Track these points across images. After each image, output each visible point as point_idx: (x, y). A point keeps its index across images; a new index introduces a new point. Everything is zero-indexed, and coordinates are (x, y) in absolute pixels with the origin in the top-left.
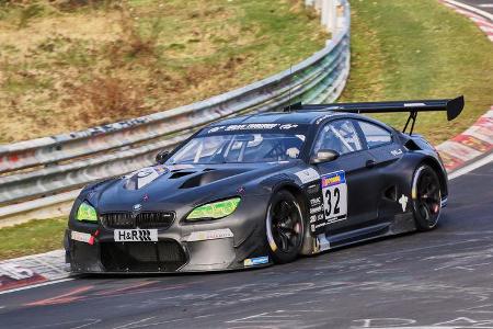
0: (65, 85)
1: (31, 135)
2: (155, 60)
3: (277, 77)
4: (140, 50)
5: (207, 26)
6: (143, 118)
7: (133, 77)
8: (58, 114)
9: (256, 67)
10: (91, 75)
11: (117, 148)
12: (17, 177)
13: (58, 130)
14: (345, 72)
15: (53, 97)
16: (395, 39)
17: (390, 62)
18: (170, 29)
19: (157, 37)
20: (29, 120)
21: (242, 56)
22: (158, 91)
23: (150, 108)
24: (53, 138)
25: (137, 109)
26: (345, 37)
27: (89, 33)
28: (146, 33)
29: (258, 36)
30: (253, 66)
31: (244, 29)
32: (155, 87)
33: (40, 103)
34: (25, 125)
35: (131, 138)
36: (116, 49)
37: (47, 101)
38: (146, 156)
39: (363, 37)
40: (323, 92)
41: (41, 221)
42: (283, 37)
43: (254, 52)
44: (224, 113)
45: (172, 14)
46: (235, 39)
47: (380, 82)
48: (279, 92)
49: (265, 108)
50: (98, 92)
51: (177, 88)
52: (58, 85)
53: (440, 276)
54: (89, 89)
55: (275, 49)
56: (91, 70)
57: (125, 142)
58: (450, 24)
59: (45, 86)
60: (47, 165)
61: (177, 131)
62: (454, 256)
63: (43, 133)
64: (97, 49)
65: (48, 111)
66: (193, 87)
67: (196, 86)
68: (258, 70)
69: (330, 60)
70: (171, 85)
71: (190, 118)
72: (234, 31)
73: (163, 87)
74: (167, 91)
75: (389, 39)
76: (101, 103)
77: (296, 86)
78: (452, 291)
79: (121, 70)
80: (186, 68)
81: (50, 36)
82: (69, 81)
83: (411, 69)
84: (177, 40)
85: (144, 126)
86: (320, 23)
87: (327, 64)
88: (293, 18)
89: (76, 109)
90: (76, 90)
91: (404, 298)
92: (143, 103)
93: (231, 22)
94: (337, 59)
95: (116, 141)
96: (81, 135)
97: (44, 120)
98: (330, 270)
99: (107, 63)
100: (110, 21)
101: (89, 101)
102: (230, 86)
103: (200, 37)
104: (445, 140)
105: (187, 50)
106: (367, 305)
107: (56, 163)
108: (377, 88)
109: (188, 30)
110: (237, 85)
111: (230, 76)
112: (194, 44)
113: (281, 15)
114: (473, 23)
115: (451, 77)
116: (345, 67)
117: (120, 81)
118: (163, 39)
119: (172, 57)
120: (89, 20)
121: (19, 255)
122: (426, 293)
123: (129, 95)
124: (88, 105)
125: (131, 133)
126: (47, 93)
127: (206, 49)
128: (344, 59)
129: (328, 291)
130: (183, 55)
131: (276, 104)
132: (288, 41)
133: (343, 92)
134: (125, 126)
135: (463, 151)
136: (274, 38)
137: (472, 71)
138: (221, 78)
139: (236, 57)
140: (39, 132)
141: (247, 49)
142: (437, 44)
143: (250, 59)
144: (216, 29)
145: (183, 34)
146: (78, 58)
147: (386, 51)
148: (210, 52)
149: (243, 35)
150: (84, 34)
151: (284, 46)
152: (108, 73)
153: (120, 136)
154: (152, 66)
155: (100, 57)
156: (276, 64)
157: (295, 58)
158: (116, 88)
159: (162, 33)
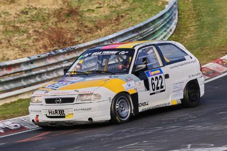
0: (34, 31)
1: (18, 57)
2: (79, 17)
3: (141, 24)
4: (72, 13)
6: (74, 47)
7: (68, 26)
8: (31, 46)
9: (131, 20)
10: (48, 26)
11: (61, 62)
12: (11, 78)
13: (32, 54)
14: (176, 21)
15: (29, 37)
16: (201, 4)
17: (198, 15)
18: (86, 2)
19: (80, 6)
20: (17, 49)
21: (123, 15)
22: (82, 33)
23: (78, 41)
24: (29, 58)
26: (175, 3)
27: (46, 5)
28: (75, 5)
29: (131, 4)
30: (129, 19)
31: (123, 1)
32: (80, 31)
33: (22, 40)
34: (15, 51)
35: (68, 57)
36: (60, 12)
37: (25, 39)
39: (184, 3)
40: (165, 31)
41: (24, 100)
42: (144, 4)
43: (129, 12)
46: (120, 6)
47: (193, 25)
48: (142, 32)
50: (51, 34)
51: (91, 31)
52: (31, 32)
53: (225, 122)
54: (47, 33)
55: (140, 10)
56: (48, 23)
57: (65, 59)
59: (24, 32)
60: (26, 71)
63: (24, 55)
64: (50, 12)
65: (26, 44)
66: (99, 30)
67: (101, 30)
69: (168, 15)
70: (88, 30)
72: (120, 2)
73: (84, 31)
74: (86, 33)
75: (197, 4)
76: (53, 40)
77: (151, 29)
79: (61, 23)
80: (95, 21)
81: (26, 7)
82: (37, 29)
83: (209, 19)
84: (91, 7)
85: (74, 51)
87: (166, 17)
89: (41, 43)
90: (40, 33)
91: (208, 133)
92: (74, 40)
94: (171, 14)
95: (61, 58)
96: (43, 56)
97: (24, 49)
99: (56, 19)
101: (46, 39)
102: (118, 30)
103: (102, 5)
105: (95, 12)
106: (189, 138)
107: (31, 70)
108: (192, 29)
109: (96, 2)
110: (122, 29)
111: (117, 25)
112: (99, 9)
116: (175, 19)
117: (62, 29)
118: (83, 7)
119: (88, 16)
121: (13, 117)
123: (67, 35)
124: (46, 41)
125: (68, 54)
126: (25, 35)
127: (105, 11)
128: (175, 15)
130: (94, 15)
131: (141, 38)
132: (147, 6)
133: (175, 31)
134: (65, 51)
136: (140, 5)
138: (113, 26)
139: (120, 15)
140: (22, 55)
141: (126, 11)
142: (222, 6)
143: (128, 16)
144: (110, 1)
145: (93, 4)
146: (40, 18)
147: (196, 10)
148: (107, 13)
149: (123, 4)
150: (44, 6)
151: (145, 9)
152: (56, 25)
153: (63, 56)
154: (78, 20)
155: (52, 17)
156: (141, 18)
157: (150, 14)
158: (60, 32)
159: (83, 3)
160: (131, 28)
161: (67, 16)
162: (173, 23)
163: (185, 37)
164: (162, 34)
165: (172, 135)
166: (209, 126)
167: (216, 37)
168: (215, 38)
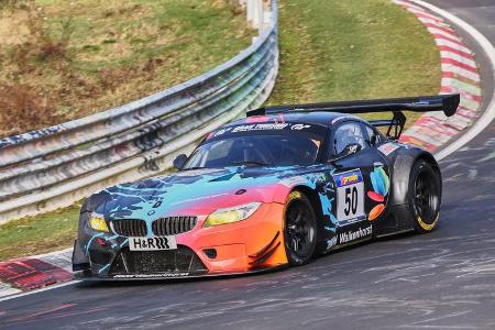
2: (67, 63)
3: (201, 79)
4: (51, 53)
5: (123, 25)
6: (55, 127)
7: (43, 82)
9: (177, 69)
11: (28, 161)
14: (274, 71)
16: (327, 34)
17: (322, 60)
18: (82, 29)
19: (68, 39)
21: (161, 57)
22: (72, 98)
23: (64, 115)
26: (273, 33)
28: (56, 35)
30: (173, 67)
31: (163, 28)
32: (69, 92)
35: (42, 150)
36: (26, 52)
38: (59, 169)
39: (291, 32)
40: (251, 93)
42: (205, 34)
43: (175, 52)
44: (144, 119)
45: (84, 13)
47: (312, 81)
48: (202, 95)
49: (188, 113)
50: (6, 101)
51: (92, 93)
53: (381, 289)
55: (198, 48)
57: (36, 154)
58: (385, 16)
61: (93, 141)
62: (395, 267)
64: (4, 53)
66: (109, 92)
67: (113, 91)
68: (179, 71)
69: (257, 58)
70: (86, 90)
71: (107, 126)
73: (78, 93)
74: (81, 97)
75: (320, 34)
76: (9, 113)
77: (223, 86)
78: (394, 306)
79: (31, 75)
80: (101, 72)
83: (345, 66)
84: (91, 41)
85: (57, 136)
86: (245, 19)
87: (252, 65)
88: (216, 14)
91: (343, 314)
92: (54, 112)
93: (149, 20)
94: (265, 57)
95: (27, 153)
98: (262, 287)
99: (15, 68)
100: (16, 22)
102: (149, 90)
105: (102, 52)
106: (304, 323)
108: (309, 88)
109: (102, 30)
110: (158, 88)
111: (149, 80)
112: (110, 45)
113: (203, 11)
114: (411, 14)
115: (389, 73)
116: (273, 66)
117: (29, 88)
118: (75, 40)
119: (87, 60)
122: (367, 308)
123: (40, 102)
125: (43, 144)
127: (122, 50)
128: (273, 57)
129: (261, 310)
130: (98, 58)
131: (200, 108)
132: (211, 40)
133: (272, 93)
134: (36, 136)
136: (196, 36)
137: (411, 67)
138: (139, 82)
139: (155, 58)
141: (166, 49)
142: (372, 38)
143: (171, 60)
144: (133, 28)
145: (97, 35)
147: (317, 48)
148: (127, 54)
149: (162, 34)
151: (208, 45)
152: (16, 79)
153: (31, 147)
154: (64, 70)
155: (7, 62)
156: (199, 65)
157: (219, 57)
158: (25, 95)
159: (74, 33)
160: (179, 88)
161: (39, 60)
162: (269, 77)
164: (244, 99)
165: (266, 318)
166: (346, 297)
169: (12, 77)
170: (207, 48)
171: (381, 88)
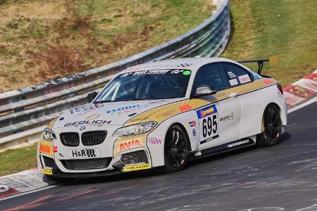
0: (27, 53)
1: (5, 89)
2: (91, 31)
3: (179, 39)
4: (81, 24)
5: (127, 5)
6: (83, 73)
7: (76, 43)
8: (24, 73)
9: (163, 33)
10: (46, 44)
11: (66, 96)
13: (24, 85)
14: (227, 33)
15: (19, 61)
16: (262, 7)
17: (259, 25)
18: (101, 8)
19: (92, 14)
20: (3, 78)
21: (153, 25)
22: (95, 53)
23: (89, 65)
24: (19, 90)
25: (80, 67)
26: (226, 8)
27: (43, 14)
28: (84, 12)
30: (161, 32)
31: (154, 6)
32: (92, 50)
33: (9, 66)
35: (75, 88)
36: (63, 24)
37: (14, 64)
39: (239, 7)
40: (213, 48)
41: (13, 150)
42: (182, 10)
43: (162, 22)
46: (148, 13)
47: (253, 39)
48: (180, 49)
50: (51, 56)
51: (107, 50)
52: (22, 53)
53: (301, 175)
54: (45, 54)
55: (177, 19)
56: (45, 40)
57: (71, 91)
59: (13, 54)
60: (16, 110)
62: (309, 160)
63: (13, 87)
64: (49, 25)
65: (16, 71)
66: (119, 49)
68: (165, 34)
69: (216, 25)
70: (103, 48)
72: (147, 8)
73: (98, 50)
74: (100, 52)
75: (258, 7)
76: (54, 64)
78: (309, 186)
79: (67, 39)
80: (114, 36)
81: (15, 17)
82: (30, 49)
83: (274, 28)
84: (107, 16)
85: (85, 79)
87: (214, 28)
89: (36, 69)
90: (35, 55)
91: (275, 192)
92: (83, 63)
93: (144, 2)
94: (221, 24)
95: (66, 91)
96: (39, 87)
97: (13, 78)
99: (57, 35)
100: (57, 5)
101: (44, 62)
102: (145, 47)
103: (122, 13)
104: (301, 78)
105: (113, 23)
107: (22, 109)
108: (251, 43)
109: (113, 9)
110: (151, 46)
111: (145, 40)
112: (119, 18)
115: (303, 32)
116: (227, 29)
117: (67, 47)
118: (96, 16)
119: (103, 28)
120: (43, 5)
122: (291, 188)
123: (74, 56)
124: (44, 65)
125: (76, 84)
126: (14, 58)
127: (127, 22)
128: (226, 24)
129: (220, 190)
130: (111, 27)
132: (186, 13)
133: (226, 47)
134: (71, 79)
135: (314, 85)
136: (176, 11)
138: (138, 42)
139: (149, 26)
140: (10, 87)
141: (156, 20)
142: (292, 10)
143: (159, 27)
144: (134, 7)
145: (110, 12)
146: (35, 32)
147: (256, 17)
148: (130, 23)
149: (153, 10)
150: (40, 15)
151: (183, 17)
152: (58, 42)
153: (67, 86)
154: (89, 35)
155: (51, 31)
156: (178, 30)
157: (191, 24)
158: (64, 53)
159: (95, 11)
160: (165, 45)
161: (72, 29)
162: (225, 36)
163: (241, 56)
164: (209, 52)
165: (224, 196)
166: (277, 181)
167: (285, 54)
168: (284, 57)
169: (56, 41)
170: (183, 19)
171: (299, 43)
